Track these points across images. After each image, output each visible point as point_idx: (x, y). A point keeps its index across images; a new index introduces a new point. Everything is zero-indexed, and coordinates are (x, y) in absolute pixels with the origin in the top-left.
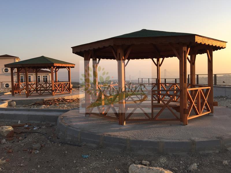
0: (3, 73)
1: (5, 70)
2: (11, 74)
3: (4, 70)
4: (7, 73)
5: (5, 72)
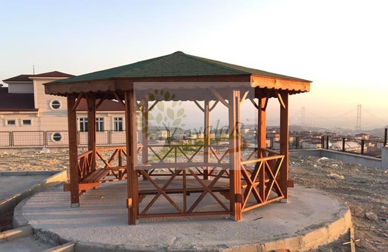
0: (49, 110)
1: (53, 103)
2: (67, 113)
3: (51, 104)
4: (57, 109)
5: (53, 108)
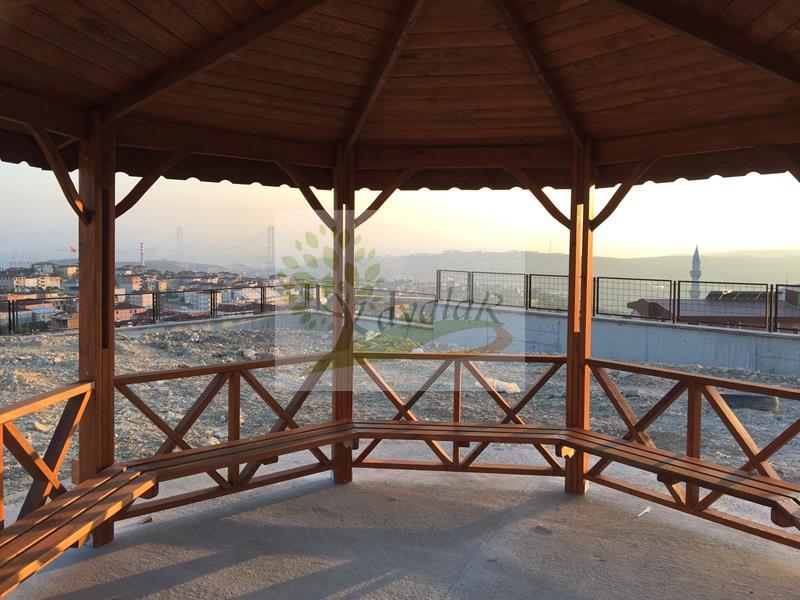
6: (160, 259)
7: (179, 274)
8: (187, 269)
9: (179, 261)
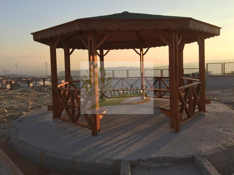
6: (11, 74)
7: (18, 78)
8: (20, 76)
9: (17, 74)
